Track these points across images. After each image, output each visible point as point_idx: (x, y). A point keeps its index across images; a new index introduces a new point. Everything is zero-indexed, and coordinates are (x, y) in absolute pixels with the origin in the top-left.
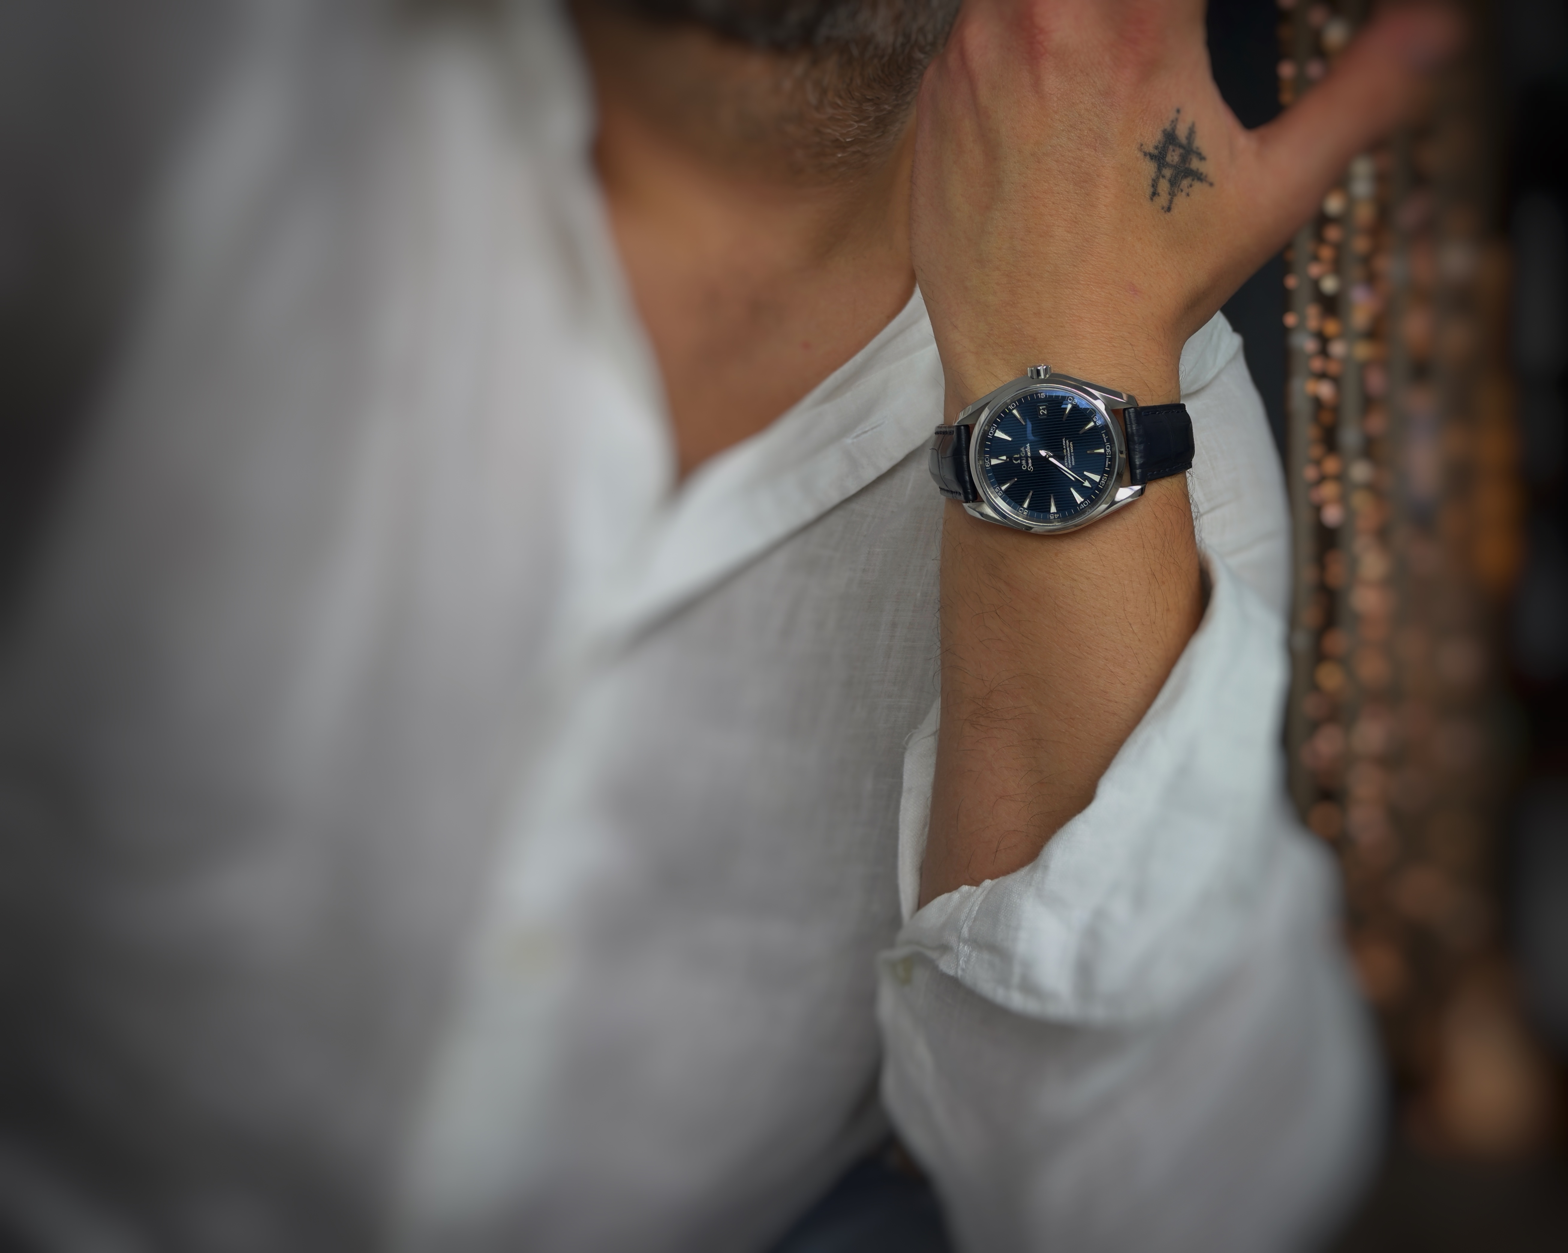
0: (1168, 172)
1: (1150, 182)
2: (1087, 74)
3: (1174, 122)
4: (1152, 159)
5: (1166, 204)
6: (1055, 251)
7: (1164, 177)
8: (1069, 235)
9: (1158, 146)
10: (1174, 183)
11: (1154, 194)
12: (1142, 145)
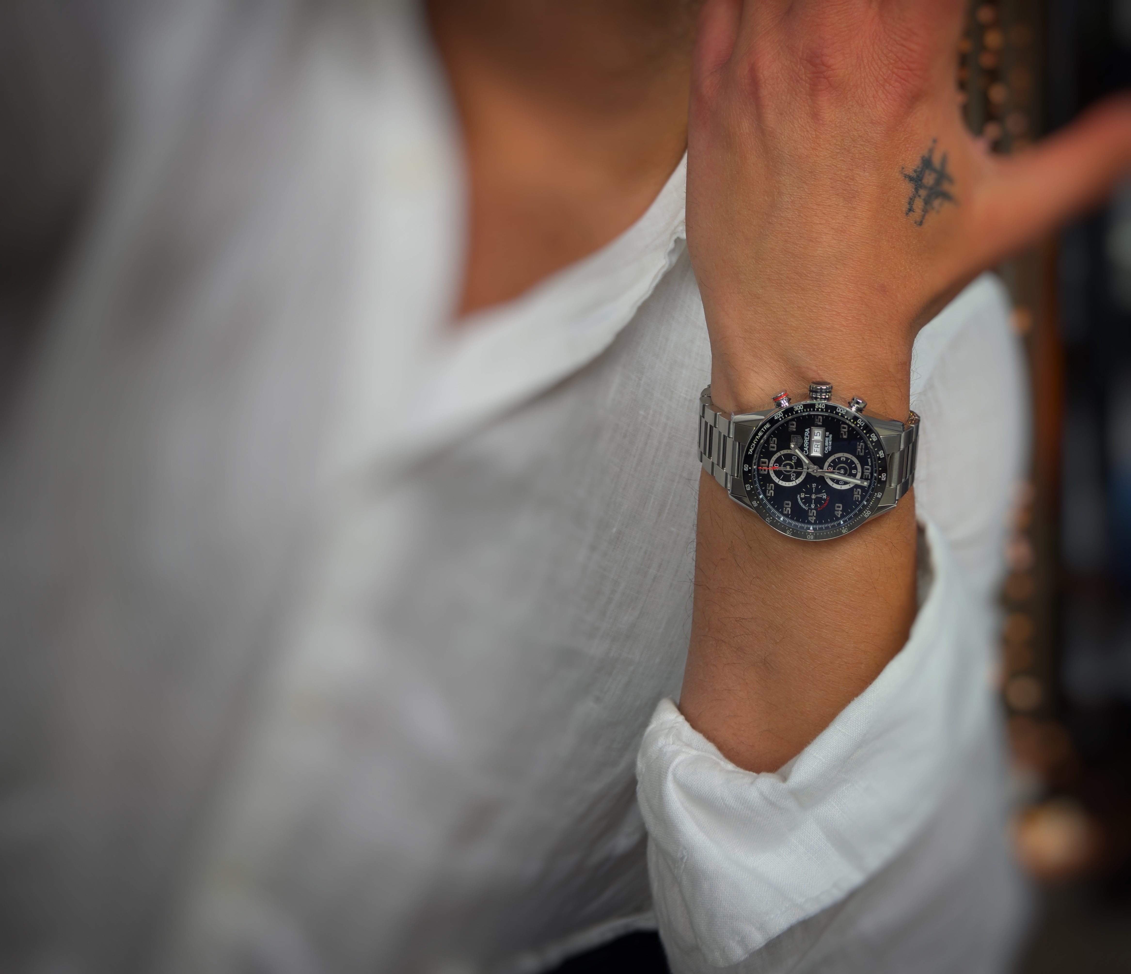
0: (923, 193)
1: (907, 200)
2: (863, 106)
3: (931, 151)
4: (911, 180)
5: (918, 219)
6: (822, 255)
7: (919, 196)
8: (835, 242)
9: (916, 170)
10: (927, 202)
11: (910, 210)
12: (903, 168)
